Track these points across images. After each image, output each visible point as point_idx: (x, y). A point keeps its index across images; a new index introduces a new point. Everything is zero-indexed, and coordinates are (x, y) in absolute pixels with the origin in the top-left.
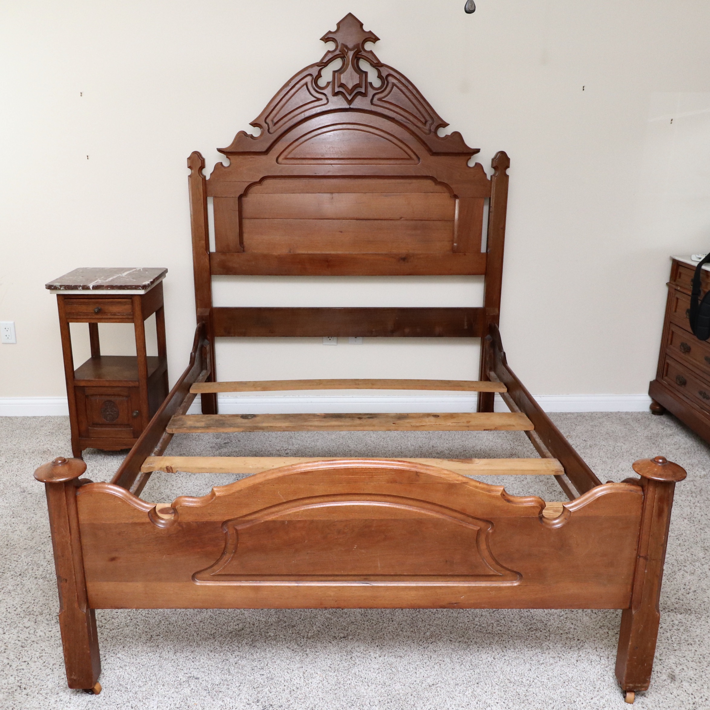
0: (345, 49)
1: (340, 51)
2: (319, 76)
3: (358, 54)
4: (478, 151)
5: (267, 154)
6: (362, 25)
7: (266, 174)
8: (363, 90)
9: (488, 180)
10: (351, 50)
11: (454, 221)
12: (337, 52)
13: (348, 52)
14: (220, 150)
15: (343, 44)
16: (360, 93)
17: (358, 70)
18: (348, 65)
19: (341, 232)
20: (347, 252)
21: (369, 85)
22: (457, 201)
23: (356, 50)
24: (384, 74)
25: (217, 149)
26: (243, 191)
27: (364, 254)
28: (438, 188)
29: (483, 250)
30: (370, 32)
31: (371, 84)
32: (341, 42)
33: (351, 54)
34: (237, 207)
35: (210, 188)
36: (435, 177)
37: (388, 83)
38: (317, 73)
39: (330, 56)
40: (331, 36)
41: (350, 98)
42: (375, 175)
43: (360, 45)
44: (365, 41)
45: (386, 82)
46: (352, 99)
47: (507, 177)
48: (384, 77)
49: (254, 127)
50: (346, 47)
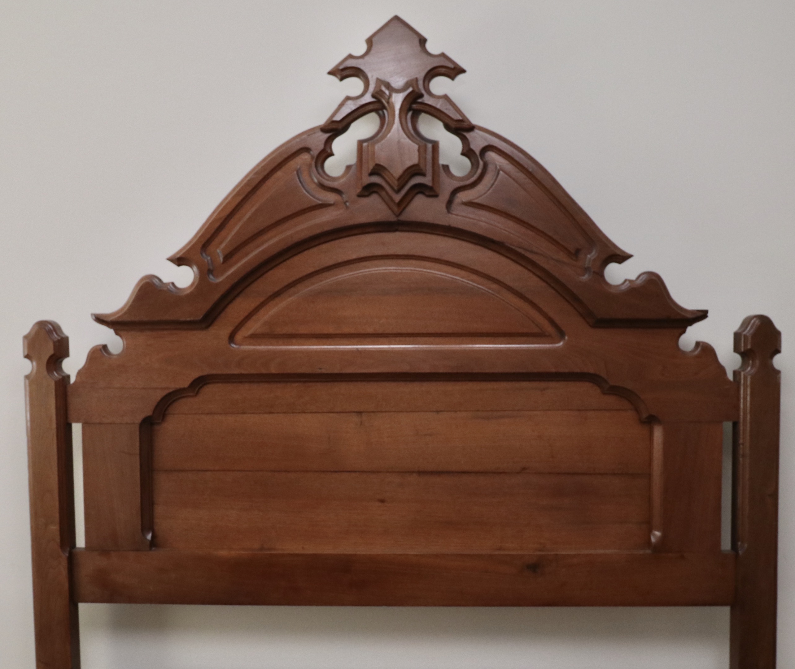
0: (383, 89)
1: (373, 96)
2: (327, 153)
3: (414, 101)
4: (702, 315)
5: (207, 327)
6: (423, 41)
7: (206, 371)
8: (427, 180)
9: (730, 381)
10: (398, 91)
11: (649, 476)
12: (368, 98)
13: (390, 96)
14: (100, 319)
15: (380, 82)
16: (420, 189)
17: (416, 136)
18: (392, 123)
19: (382, 501)
20: (399, 551)
21: (441, 170)
22: (658, 433)
23: (410, 89)
24: (476, 146)
25: (92, 315)
26: (152, 408)
27: (436, 556)
28: (611, 400)
29: (726, 544)
30: (443, 55)
31: (446, 168)
32: (375, 78)
33: (398, 100)
34: (138, 444)
35: (75, 403)
36: (603, 374)
37: (486, 166)
38: (321, 147)
39: (350, 107)
40: (351, 63)
41: (397, 198)
42: (460, 371)
43: (421, 83)
44: (432, 73)
45: (481, 163)
46: (402, 200)
47: (776, 374)
48: (477, 151)
49: (179, 265)
50: (388, 86)
